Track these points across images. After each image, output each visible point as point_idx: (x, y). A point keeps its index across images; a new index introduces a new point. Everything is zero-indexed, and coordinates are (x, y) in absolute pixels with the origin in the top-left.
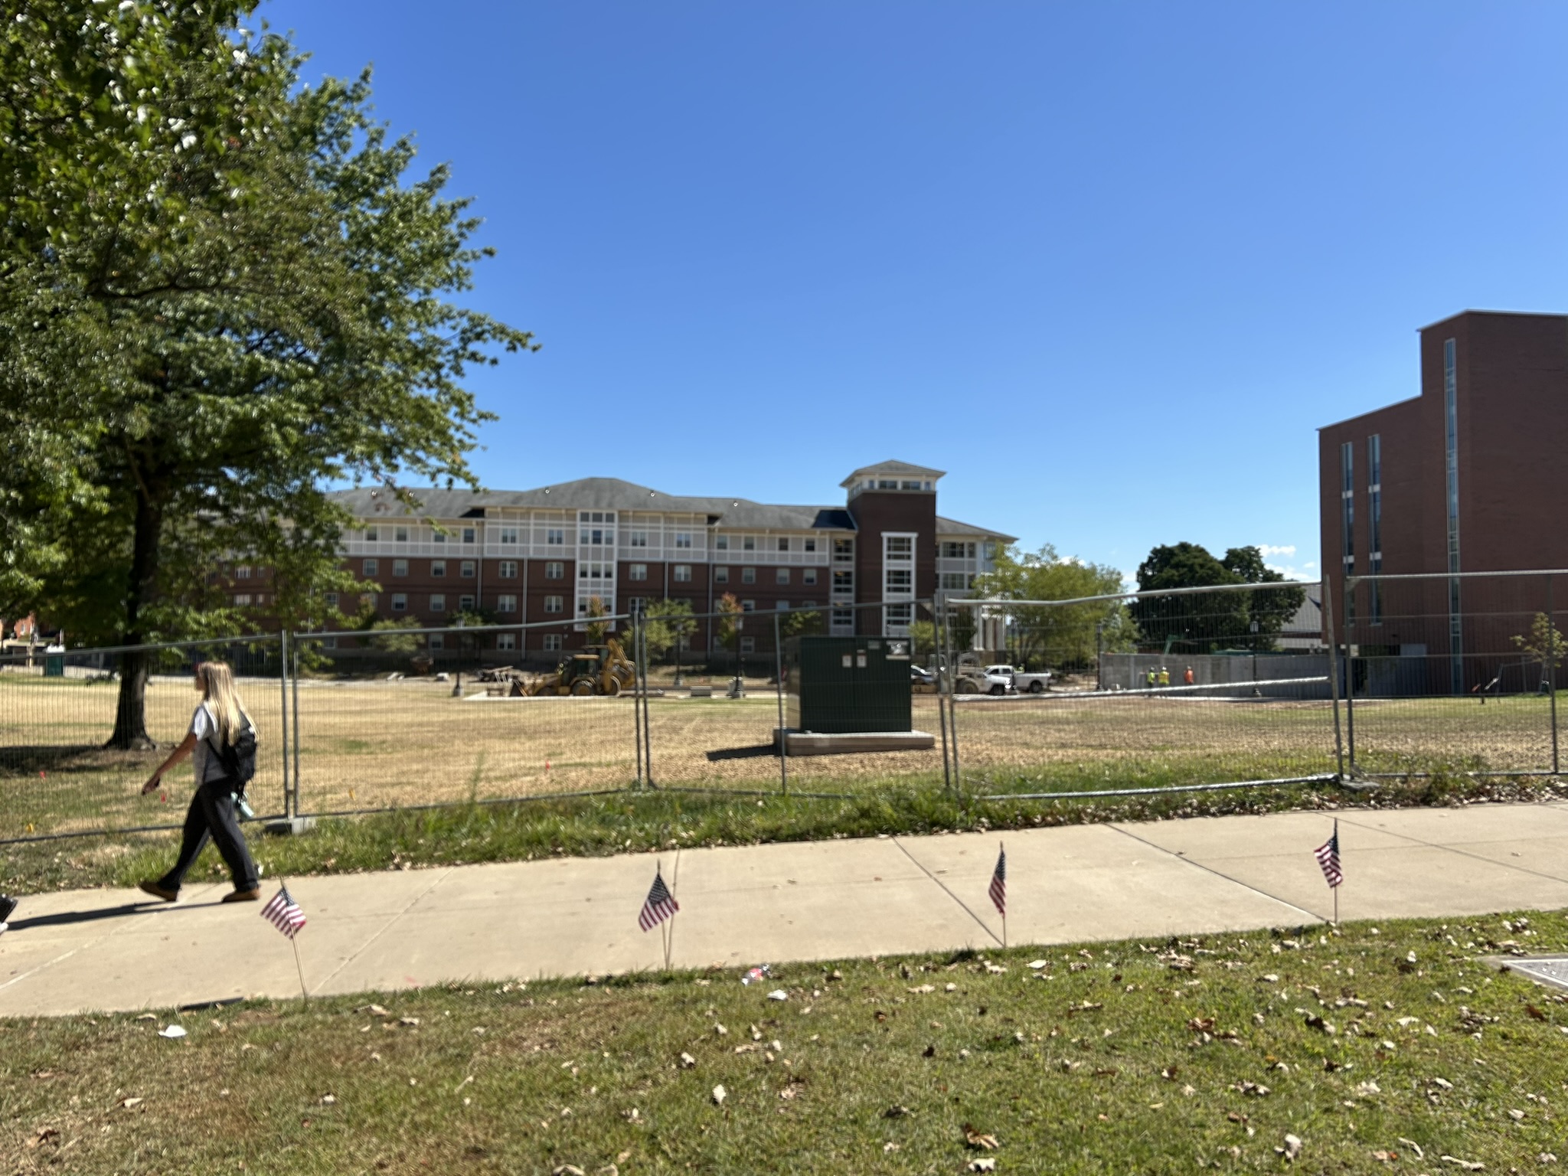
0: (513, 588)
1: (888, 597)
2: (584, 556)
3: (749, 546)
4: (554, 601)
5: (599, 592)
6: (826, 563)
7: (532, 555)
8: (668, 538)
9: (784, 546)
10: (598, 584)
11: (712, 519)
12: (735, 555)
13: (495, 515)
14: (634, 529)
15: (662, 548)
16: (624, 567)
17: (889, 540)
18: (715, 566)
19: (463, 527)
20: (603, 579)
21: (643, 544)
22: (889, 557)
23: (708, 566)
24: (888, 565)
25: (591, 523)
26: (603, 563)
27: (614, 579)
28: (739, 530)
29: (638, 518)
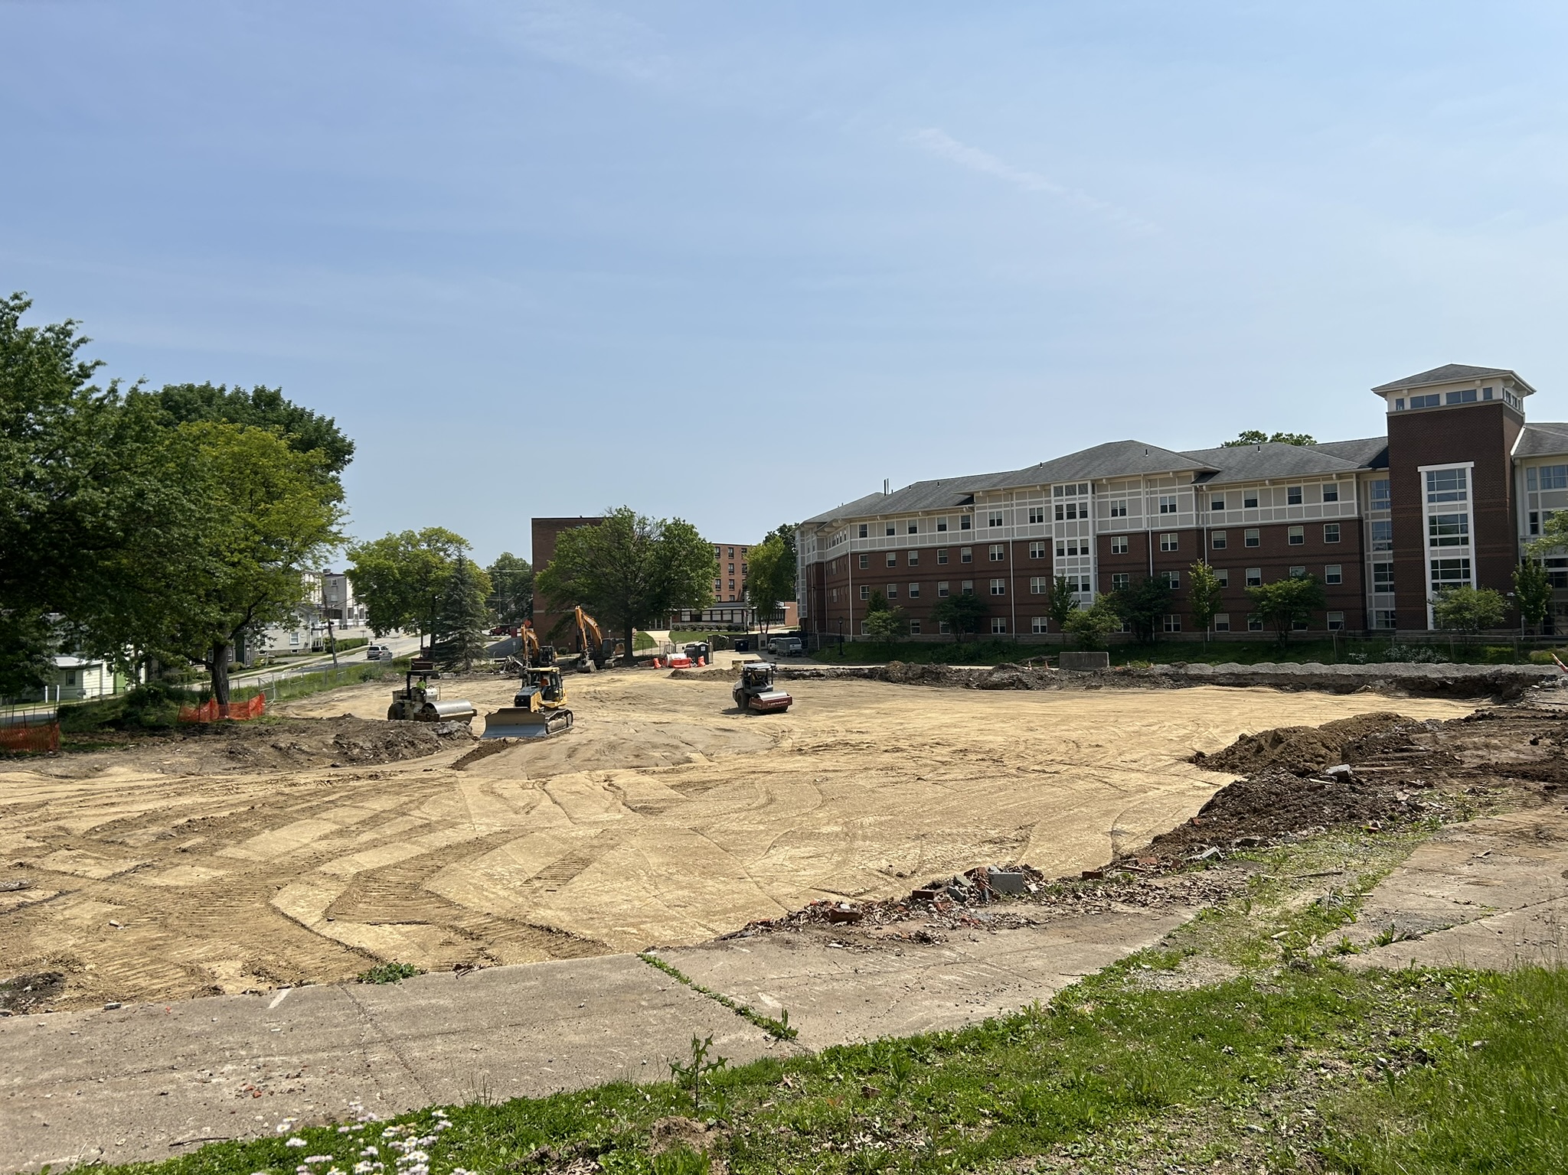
0: (1001, 571)
1: (1431, 554)
2: (1059, 534)
3: (1251, 503)
4: (1038, 583)
5: (1076, 570)
6: (1355, 515)
7: (1016, 538)
8: (1151, 502)
9: (1295, 499)
10: (1075, 562)
11: (1204, 475)
12: (1235, 515)
13: (982, 500)
14: (1112, 497)
15: (1144, 516)
16: (1103, 540)
17: (1430, 474)
18: (1209, 530)
19: (960, 514)
20: (1079, 555)
21: (1123, 512)
22: (1431, 499)
23: (1199, 531)
24: (1428, 510)
25: (1064, 497)
26: (1078, 539)
27: (1091, 555)
28: (1237, 485)
29: (1114, 483)
